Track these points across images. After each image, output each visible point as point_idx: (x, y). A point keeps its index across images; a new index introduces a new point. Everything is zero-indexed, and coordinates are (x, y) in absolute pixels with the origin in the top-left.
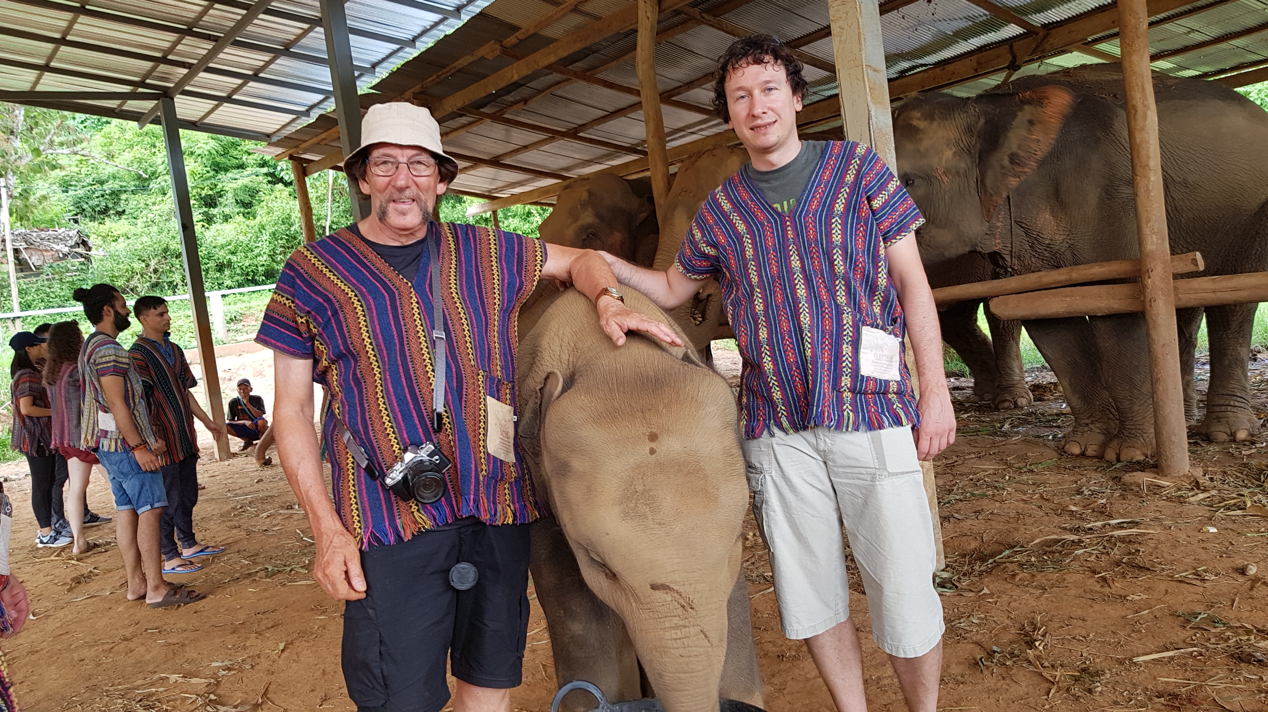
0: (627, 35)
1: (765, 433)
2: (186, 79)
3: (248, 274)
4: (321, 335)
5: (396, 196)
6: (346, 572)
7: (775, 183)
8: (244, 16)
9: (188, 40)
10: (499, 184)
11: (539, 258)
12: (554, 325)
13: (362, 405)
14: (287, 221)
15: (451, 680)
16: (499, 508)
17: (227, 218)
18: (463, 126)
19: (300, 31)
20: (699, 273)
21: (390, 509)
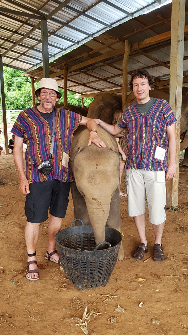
0: (122, 55)
1: (131, 168)
2: (6, 53)
3: (18, 106)
4: (26, 133)
5: (46, 101)
6: (26, 189)
7: (142, 108)
8: (22, 38)
9: (7, 42)
10: (85, 91)
11: (80, 120)
12: (82, 136)
13: (34, 150)
14: (29, 93)
15: (49, 215)
16: (63, 178)
17: (14, 90)
18: (76, 74)
19: (36, 43)
20: (122, 128)
21: (38, 175)
